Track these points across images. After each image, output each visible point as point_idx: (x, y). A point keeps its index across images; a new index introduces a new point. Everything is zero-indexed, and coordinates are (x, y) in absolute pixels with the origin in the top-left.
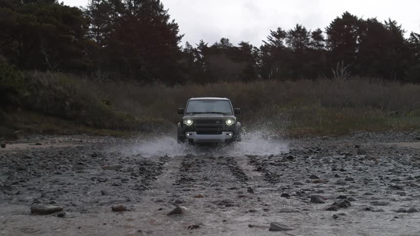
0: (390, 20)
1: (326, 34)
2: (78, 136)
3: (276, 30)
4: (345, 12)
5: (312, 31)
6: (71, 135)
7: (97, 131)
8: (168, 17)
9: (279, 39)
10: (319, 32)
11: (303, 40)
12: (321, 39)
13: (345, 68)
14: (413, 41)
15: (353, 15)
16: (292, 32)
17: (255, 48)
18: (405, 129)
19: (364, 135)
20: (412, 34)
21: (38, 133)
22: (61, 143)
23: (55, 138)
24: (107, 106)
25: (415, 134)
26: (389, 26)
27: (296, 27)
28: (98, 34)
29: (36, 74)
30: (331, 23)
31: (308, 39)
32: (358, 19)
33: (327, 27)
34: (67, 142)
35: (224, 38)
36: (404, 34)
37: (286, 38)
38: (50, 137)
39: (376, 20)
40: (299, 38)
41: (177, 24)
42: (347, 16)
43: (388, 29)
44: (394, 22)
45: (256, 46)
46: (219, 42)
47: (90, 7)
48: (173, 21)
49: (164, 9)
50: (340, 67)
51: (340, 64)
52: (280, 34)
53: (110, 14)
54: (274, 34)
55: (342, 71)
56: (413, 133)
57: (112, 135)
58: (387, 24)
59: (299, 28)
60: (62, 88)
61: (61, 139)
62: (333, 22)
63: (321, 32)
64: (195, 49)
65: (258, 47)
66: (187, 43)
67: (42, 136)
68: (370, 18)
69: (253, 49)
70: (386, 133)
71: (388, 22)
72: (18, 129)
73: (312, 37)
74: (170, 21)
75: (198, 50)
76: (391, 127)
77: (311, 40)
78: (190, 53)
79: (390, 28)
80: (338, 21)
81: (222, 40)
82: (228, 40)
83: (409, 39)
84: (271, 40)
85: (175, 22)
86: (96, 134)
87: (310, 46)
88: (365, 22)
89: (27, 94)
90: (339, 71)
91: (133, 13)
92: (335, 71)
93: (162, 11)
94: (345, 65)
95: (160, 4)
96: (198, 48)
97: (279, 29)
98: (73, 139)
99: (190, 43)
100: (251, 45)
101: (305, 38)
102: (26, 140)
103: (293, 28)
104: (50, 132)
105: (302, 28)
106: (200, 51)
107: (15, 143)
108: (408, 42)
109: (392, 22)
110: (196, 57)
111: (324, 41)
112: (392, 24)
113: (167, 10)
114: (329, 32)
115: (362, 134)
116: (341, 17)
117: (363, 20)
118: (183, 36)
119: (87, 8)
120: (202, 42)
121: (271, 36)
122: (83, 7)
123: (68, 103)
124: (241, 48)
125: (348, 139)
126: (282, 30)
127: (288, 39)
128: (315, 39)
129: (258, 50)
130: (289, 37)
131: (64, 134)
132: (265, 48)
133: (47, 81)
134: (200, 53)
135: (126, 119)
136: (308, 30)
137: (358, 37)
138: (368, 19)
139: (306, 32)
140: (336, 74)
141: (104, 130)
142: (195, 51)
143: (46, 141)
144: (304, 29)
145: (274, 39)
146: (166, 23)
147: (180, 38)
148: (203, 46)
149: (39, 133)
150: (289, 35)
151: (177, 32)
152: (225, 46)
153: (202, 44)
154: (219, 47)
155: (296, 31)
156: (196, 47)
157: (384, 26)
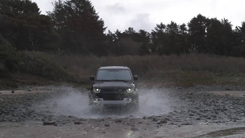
1: (188, 27)
2: (50, 86)
3: (160, 24)
4: (199, 14)
5: (180, 25)
6: (46, 85)
8: (98, 17)
9: (161, 29)
10: (184, 25)
11: (174, 30)
12: (185, 29)
13: (196, 48)
14: (237, 31)
15: (203, 16)
16: (169, 26)
17: (148, 33)
18: (222, 84)
19: (200, 87)
20: (236, 27)
21: (28, 84)
22: (41, 90)
23: (38, 87)
24: (65, 70)
25: (227, 87)
26: (224, 22)
27: (171, 23)
28: (59, 27)
29: (27, 52)
30: (191, 20)
31: (178, 29)
32: (206, 18)
33: (189, 23)
34: (44, 89)
36: (232, 27)
37: (165, 29)
38: (35, 86)
39: (216, 19)
40: (172, 29)
41: (103, 21)
42: (200, 16)
43: (223, 24)
44: (227, 20)
46: (127, 30)
47: (54, 12)
48: (101, 19)
49: (96, 13)
50: (193, 48)
51: (193, 46)
52: (162, 26)
53: (66, 15)
54: (158, 26)
55: (194, 50)
56: (226, 86)
57: (68, 86)
58: (223, 21)
59: (172, 23)
60: (41, 60)
61: (41, 87)
62: (192, 20)
63: (185, 25)
64: (114, 34)
65: (150, 33)
66: (109, 30)
67: (30, 86)
68: (213, 18)
69: (147, 34)
70: (212, 86)
71: (223, 20)
72: (17, 82)
73: (180, 28)
74: (99, 19)
75: (116, 35)
76: (216, 82)
77: (179, 30)
78: (110, 36)
79: (224, 23)
80: (194, 19)
81: (129, 28)
82: (133, 28)
83: (235, 30)
84: (157, 30)
85: (102, 20)
86: (59, 85)
87: (179, 33)
88: (209, 20)
89: (23, 63)
90: (192, 49)
91: (78, 15)
92: (191, 49)
93: (95, 14)
94: (196, 46)
95: (94, 10)
96: (115, 33)
98: (47, 88)
99: (111, 31)
101: (176, 29)
102: (22, 88)
104: (34, 84)
105: (174, 23)
107: (17, 90)
108: (234, 31)
109: (226, 20)
110: (114, 39)
111: (187, 30)
112: (226, 21)
113: (97, 13)
114: (189, 25)
115: (199, 86)
116: (196, 17)
117: (209, 19)
118: (107, 28)
119: (52, 12)
120: (118, 30)
121: (157, 27)
122: (51, 12)
123: (44, 68)
124: (140, 33)
125: (192, 89)
126: (163, 24)
127: (166, 29)
128: (182, 29)
129: (150, 34)
130: (167, 28)
131: (42, 85)
132: (154, 33)
133: (33, 56)
134: (116, 36)
135: (75, 76)
136: (178, 25)
137: (206, 28)
138: (212, 18)
140: (191, 51)
142: (113, 35)
143: (33, 89)
144: (176, 24)
145: (159, 29)
146: (97, 21)
147: (105, 29)
148: (118, 33)
150: (167, 27)
151: (103, 26)
152: (131, 32)
153: (118, 31)
154: (128, 33)
155: (171, 25)
156: (114, 33)
157: (221, 22)
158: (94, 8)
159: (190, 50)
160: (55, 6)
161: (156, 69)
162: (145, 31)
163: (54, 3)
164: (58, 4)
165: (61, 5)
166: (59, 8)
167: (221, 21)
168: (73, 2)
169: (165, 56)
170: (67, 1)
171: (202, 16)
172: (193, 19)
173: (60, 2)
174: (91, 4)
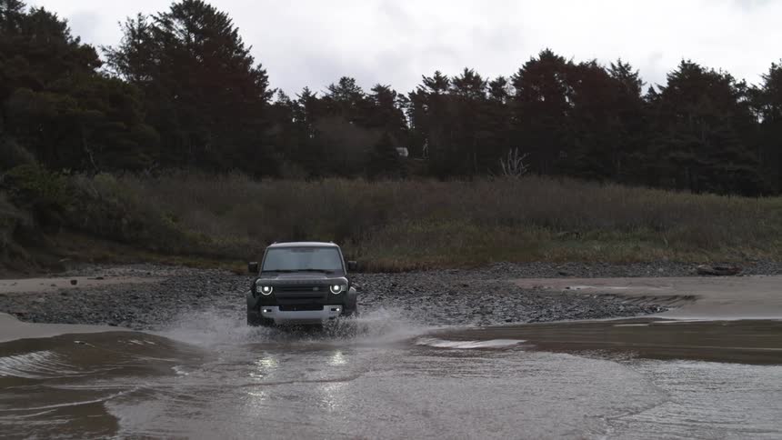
0: (620, 64)
1: (513, 87)
2: (142, 265)
3: (432, 76)
4: (544, 50)
5: (490, 80)
6: (131, 263)
7: (165, 259)
8: (250, 60)
9: (437, 90)
10: (502, 81)
12: (503, 93)
13: (521, 159)
14: (653, 101)
15: (557, 56)
16: (457, 82)
17: (401, 96)
20: (651, 89)
24: (174, 224)
26: (618, 72)
27: (463, 73)
29: (81, 179)
30: (522, 68)
31: (484, 94)
32: (566, 63)
33: (515, 75)
34: (130, 274)
35: (347, 76)
36: (641, 87)
39: (596, 64)
40: (468, 92)
41: (265, 72)
42: (547, 56)
43: (616, 77)
44: (627, 66)
45: (402, 93)
46: (337, 84)
47: (124, 47)
48: (260, 66)
49: (245, 48)
50: (513, 159)
51: (513, 154)
52: (439, 82)
54: (428, 82)
55: (516, 164)
57: (184, 264)
58: (615, 70)
59: (468, 74)
60: (115, 200)
62: (524, 66)
63: (504, 83)
64: (295, 101)
65: (407, 95)
66: (281, 93)
69: (397, 98)
71: (617, 66)
72: (63, 257)
73: (490, 91)
74: (254, 66)
75: (301, 105)
76: (543, 257)
78: (286, 108)
79: (619, 76)
80: (532, 64)
81: (343, 81)
82: (353, 80)
83: (647, 98)
84: (423, 92)
85: (262, 69)
86: (164, 263)
88: (575, 68)
89: (72, 209)
90: (511, 163)
92: (506, 163)
93: (241, 51)
94: (519, 156)
96: (300, 100)
97: (437, 73)
98: (136, 271)
99: (286, 93)
100: (394, 92)
101: (478, 92)
102: (77, 272)
103: (460, 74)
104: (103, 261)
105: (474, 75)
106: (303, 105)
108: (644, 102)
109: (623, 65)
112: (624, 69)
113: (248, 49)
114: (518, 83)
116: (537, 58)
117: (574, 65)
118: (275, 91)
119: (119, 49)
120: (307, 90)
121: (424, 86)
122: (114, 48)
123: (124, 221)
124: (376, 96)
126: (442, 75)
128: (494, 94)
129: (406, 100)
132: (418, 97)
133: (96, 191)
134: (303, 109)
135: (201, 240)
136: (484, 79)
139: (481, 82)
140: (506, 168)
141: (173, 257)
142: (295, 105)
143: (105, 274)
144: (477, 77)
145: (429, 90)
146: (247, 70)
147: (270, 93)
148: (308, 98)
149: (90, 263)
150: (452, 87)
151: (265, 86)
152: (348, 91)
153: (306, 94)
154: (337, 93)
155: (464, 80)
156: (297, 99)
157: (609, 73)
158: (238, 33)
159: (503, 166)
160: (126, 30)
161: (407, 221)
162: (391, 90)
163: (124, 21)
164: (136, 27)
165: (145, 28)
166: (139, 37)
167: (610, 68)
168: (177, 17)
169: (434, 182)
170: (161, 15)
171: (555, 55)
172: (527, 63)
173: (140, 20)
174: (230, 24)
